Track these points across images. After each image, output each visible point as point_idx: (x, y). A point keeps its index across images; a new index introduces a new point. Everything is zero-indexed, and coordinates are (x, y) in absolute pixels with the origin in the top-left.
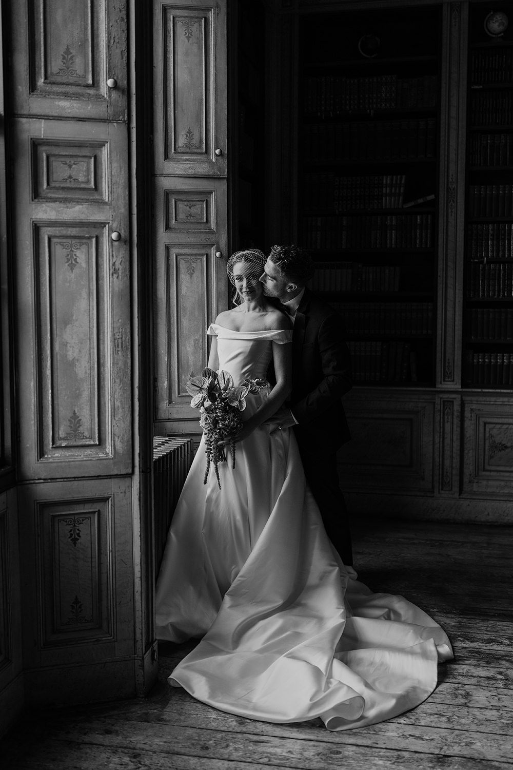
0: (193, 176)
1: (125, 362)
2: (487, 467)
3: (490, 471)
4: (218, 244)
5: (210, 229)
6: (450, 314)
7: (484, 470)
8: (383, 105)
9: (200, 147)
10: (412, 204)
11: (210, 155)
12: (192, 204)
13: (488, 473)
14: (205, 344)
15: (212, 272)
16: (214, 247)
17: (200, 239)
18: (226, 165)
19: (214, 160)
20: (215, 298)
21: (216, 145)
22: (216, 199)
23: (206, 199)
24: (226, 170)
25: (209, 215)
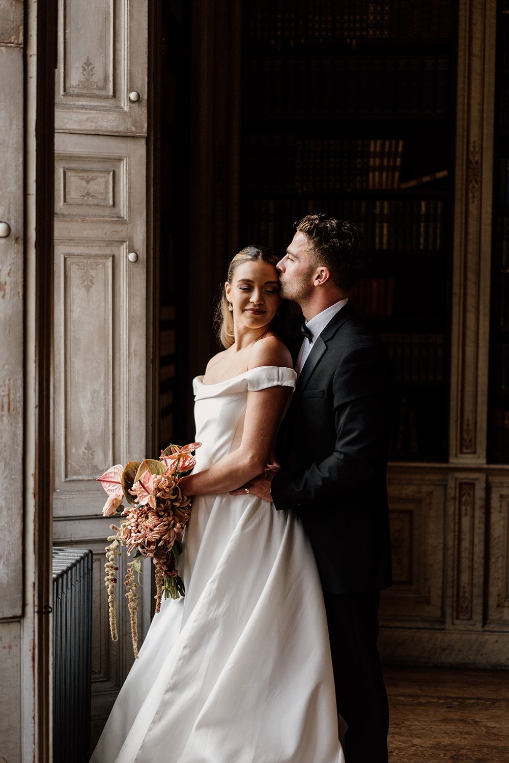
0: (93, 133)
1: (14, 434)
4: (131, 239)
5: (119, 217)
6: (470, 351)
8: (371, 33)
9: (104, 88)
10: (413, 183)
11: (120, 101)
12: (90, 177)
14: (108, 398)
15: (122, 285)
16: (125, 244)
17: (102, 232)
18: (147, 117)
19: (126, 109)
20: (125, 325)
21: (130, 85)
22: (129, 169)
23: (113, 169)
24: (146, 125)
25: (117, 195)
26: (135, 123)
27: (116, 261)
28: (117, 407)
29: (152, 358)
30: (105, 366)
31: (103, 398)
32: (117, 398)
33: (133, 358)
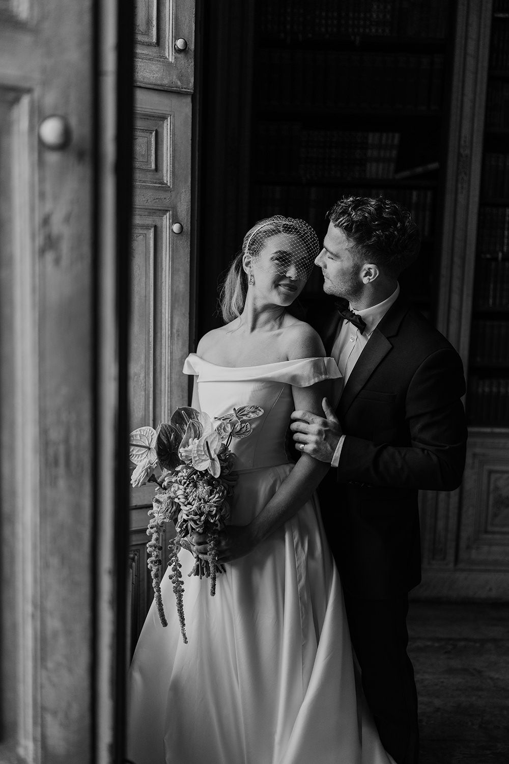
2: (490, 528)
3: (493, 533)
4: (174, 209)
5: (162, 183)
7: (486, 532)
8: (373, 30)
10: (406, 173)
11: (164, 50)
13: (490, 536)
15: (164, 259)
16: (168, 214)
17: (144, 199)
18: (193, 70)
19: (171, 59)
20: (167, 303)
21: (176, 32)
22: (174, 129)
23: (155, 128)
24: (192, 80)
25: (159, 157)
26: (180, 77)
27: (159, 232)
28: (158, 392)
29: (194, 338)
30: (145, 348)
31: (143, 381)
32: (158, 381)
33: (176, 339)
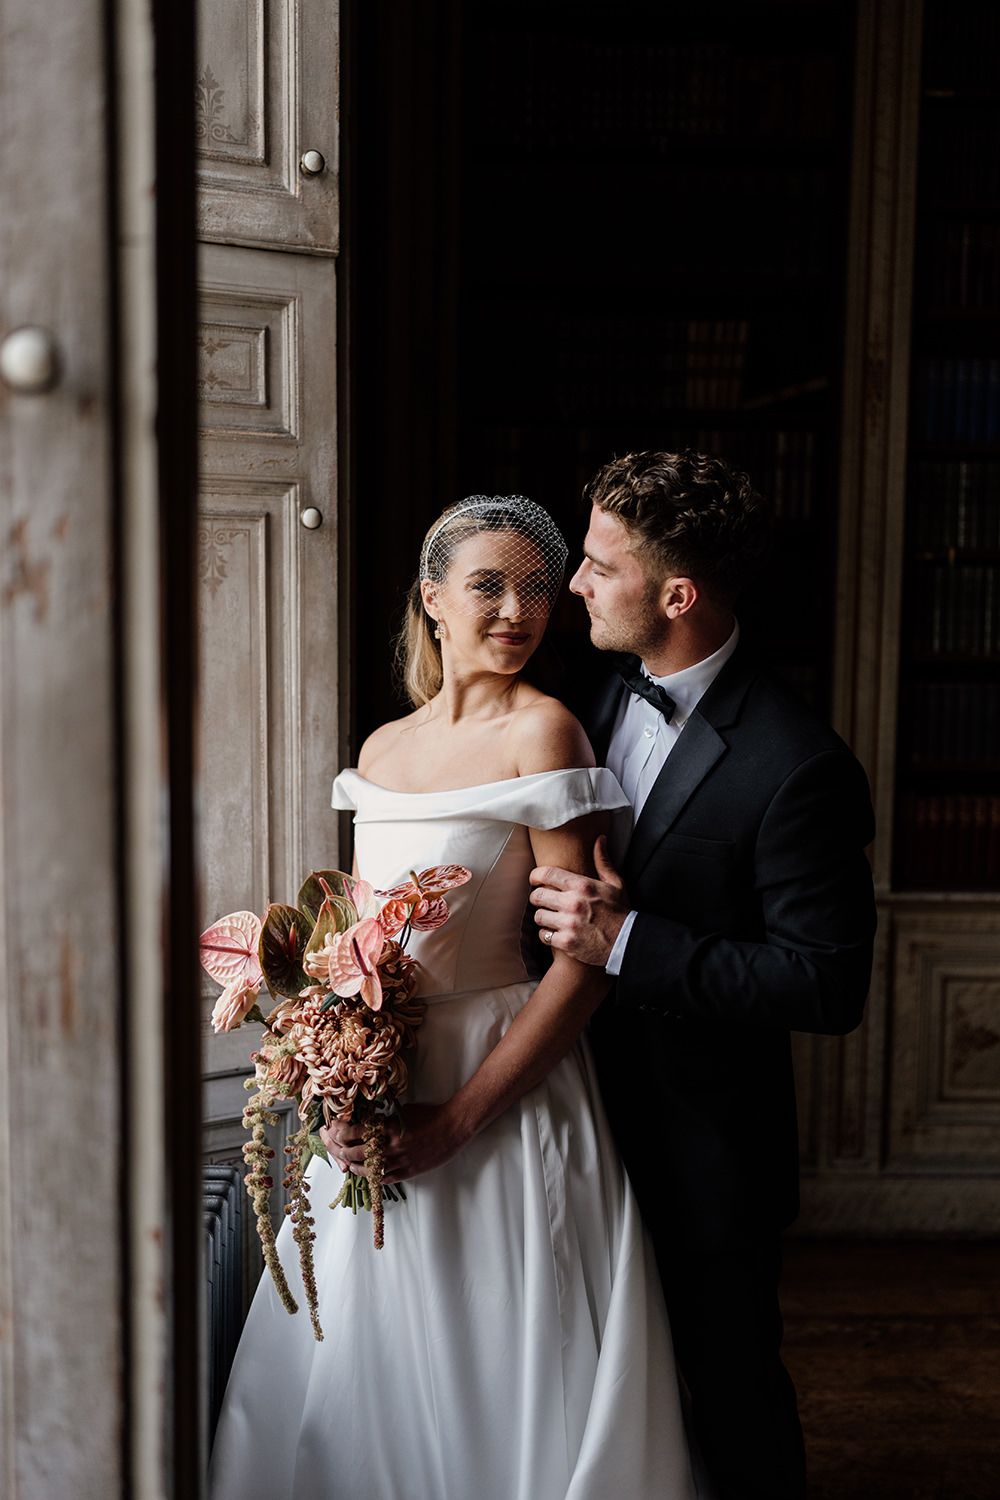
0: (222, 240)
2: (948, 1092)
3: (956, 1100)
4: (305, 481)
5: (280, 431)
7: (942, 1099)
8: (694, 124)
9: (246, 140)
10: (764, 399)
11: (280, 173)
12: (216, 341)
13: (948, 1107)
14: (260, 823)
15: (286, 579)
16: (292, 491)
17: (244, 463)
18: (337, 211)
19: (294, 190)
20: (294, 665)
21: (301, 139)
22: (301, 324)
23: (264, 325)
24: (336, 230)
25: (274, 382)
26: (313, 224)
27: (275, 527)
28: (278, 840)
29: (348, 732)
30: (252, 754)
31: (248, 821)
32: (278, 820)
33: (312, 735)
